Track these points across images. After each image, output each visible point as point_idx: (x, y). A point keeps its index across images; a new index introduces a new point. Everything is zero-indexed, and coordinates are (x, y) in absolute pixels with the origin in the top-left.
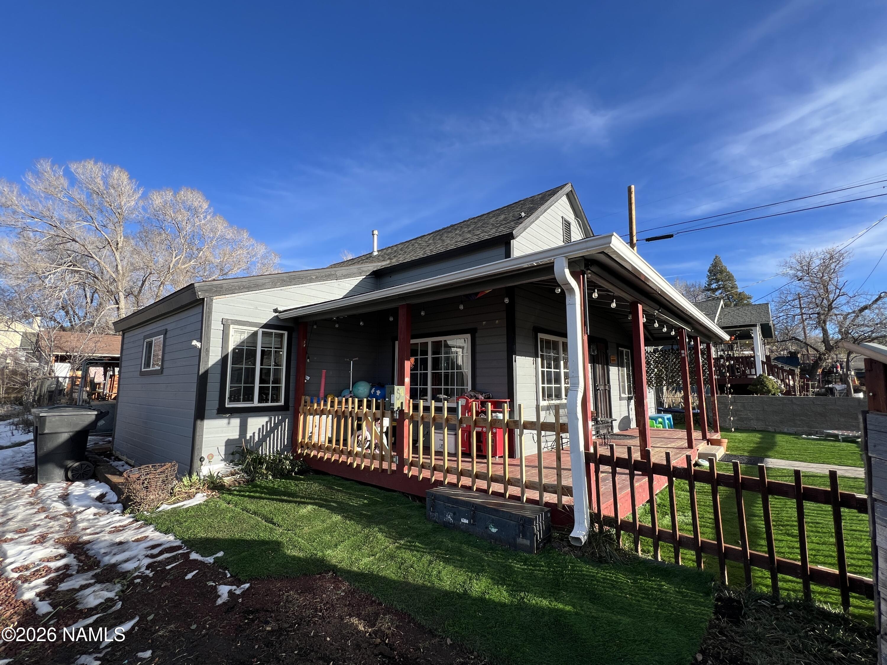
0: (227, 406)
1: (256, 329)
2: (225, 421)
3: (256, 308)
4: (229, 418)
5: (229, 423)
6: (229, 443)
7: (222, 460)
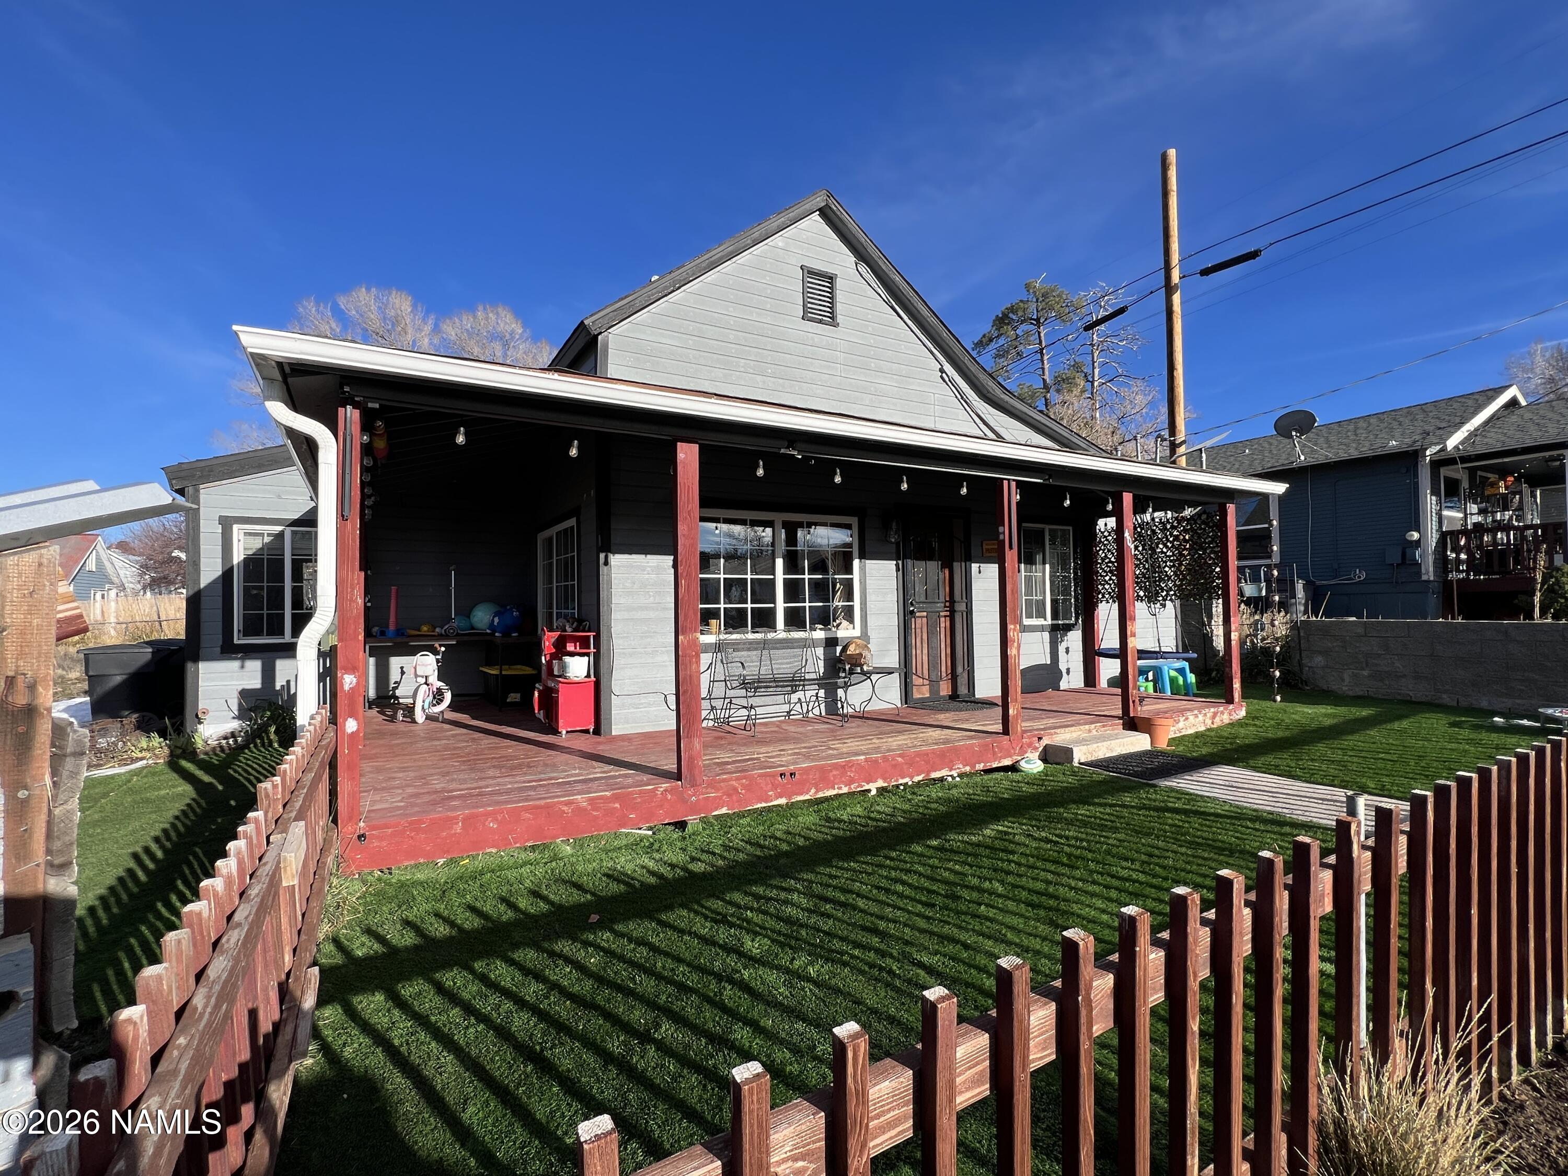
0: (236, 641)
1: (280, 528)
2: (235, 664)
3: (279, 497)
4: (243, 659)
5: (242, 667)
6: (245, 694)
7: (234, 718)
